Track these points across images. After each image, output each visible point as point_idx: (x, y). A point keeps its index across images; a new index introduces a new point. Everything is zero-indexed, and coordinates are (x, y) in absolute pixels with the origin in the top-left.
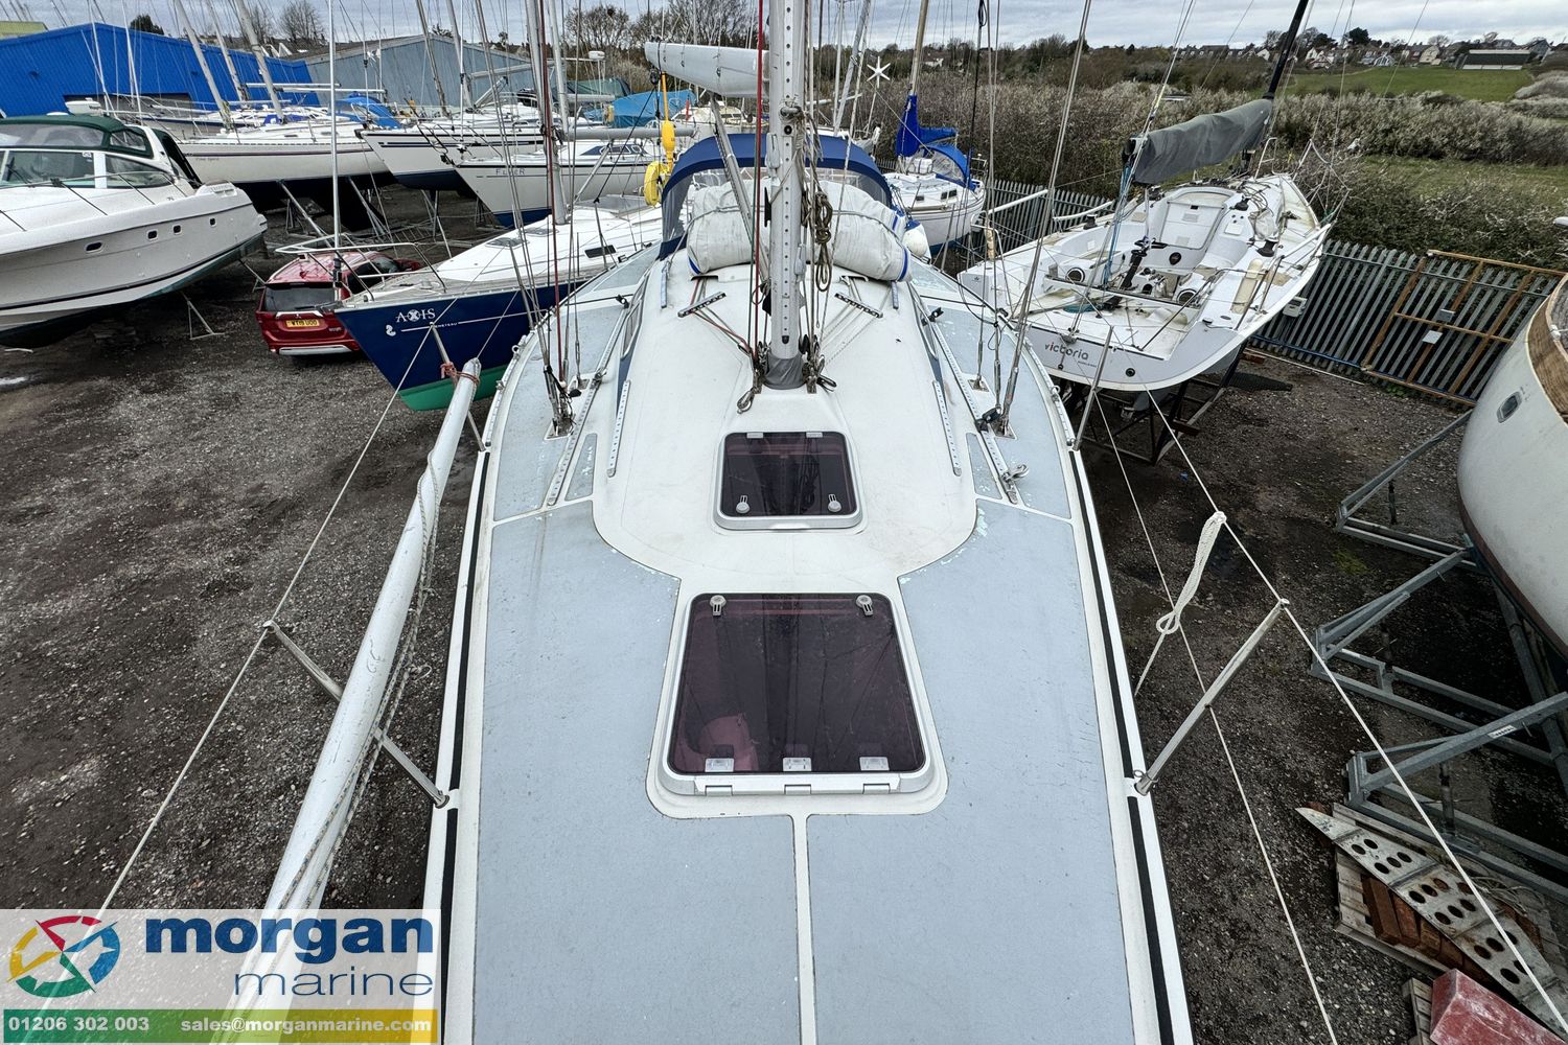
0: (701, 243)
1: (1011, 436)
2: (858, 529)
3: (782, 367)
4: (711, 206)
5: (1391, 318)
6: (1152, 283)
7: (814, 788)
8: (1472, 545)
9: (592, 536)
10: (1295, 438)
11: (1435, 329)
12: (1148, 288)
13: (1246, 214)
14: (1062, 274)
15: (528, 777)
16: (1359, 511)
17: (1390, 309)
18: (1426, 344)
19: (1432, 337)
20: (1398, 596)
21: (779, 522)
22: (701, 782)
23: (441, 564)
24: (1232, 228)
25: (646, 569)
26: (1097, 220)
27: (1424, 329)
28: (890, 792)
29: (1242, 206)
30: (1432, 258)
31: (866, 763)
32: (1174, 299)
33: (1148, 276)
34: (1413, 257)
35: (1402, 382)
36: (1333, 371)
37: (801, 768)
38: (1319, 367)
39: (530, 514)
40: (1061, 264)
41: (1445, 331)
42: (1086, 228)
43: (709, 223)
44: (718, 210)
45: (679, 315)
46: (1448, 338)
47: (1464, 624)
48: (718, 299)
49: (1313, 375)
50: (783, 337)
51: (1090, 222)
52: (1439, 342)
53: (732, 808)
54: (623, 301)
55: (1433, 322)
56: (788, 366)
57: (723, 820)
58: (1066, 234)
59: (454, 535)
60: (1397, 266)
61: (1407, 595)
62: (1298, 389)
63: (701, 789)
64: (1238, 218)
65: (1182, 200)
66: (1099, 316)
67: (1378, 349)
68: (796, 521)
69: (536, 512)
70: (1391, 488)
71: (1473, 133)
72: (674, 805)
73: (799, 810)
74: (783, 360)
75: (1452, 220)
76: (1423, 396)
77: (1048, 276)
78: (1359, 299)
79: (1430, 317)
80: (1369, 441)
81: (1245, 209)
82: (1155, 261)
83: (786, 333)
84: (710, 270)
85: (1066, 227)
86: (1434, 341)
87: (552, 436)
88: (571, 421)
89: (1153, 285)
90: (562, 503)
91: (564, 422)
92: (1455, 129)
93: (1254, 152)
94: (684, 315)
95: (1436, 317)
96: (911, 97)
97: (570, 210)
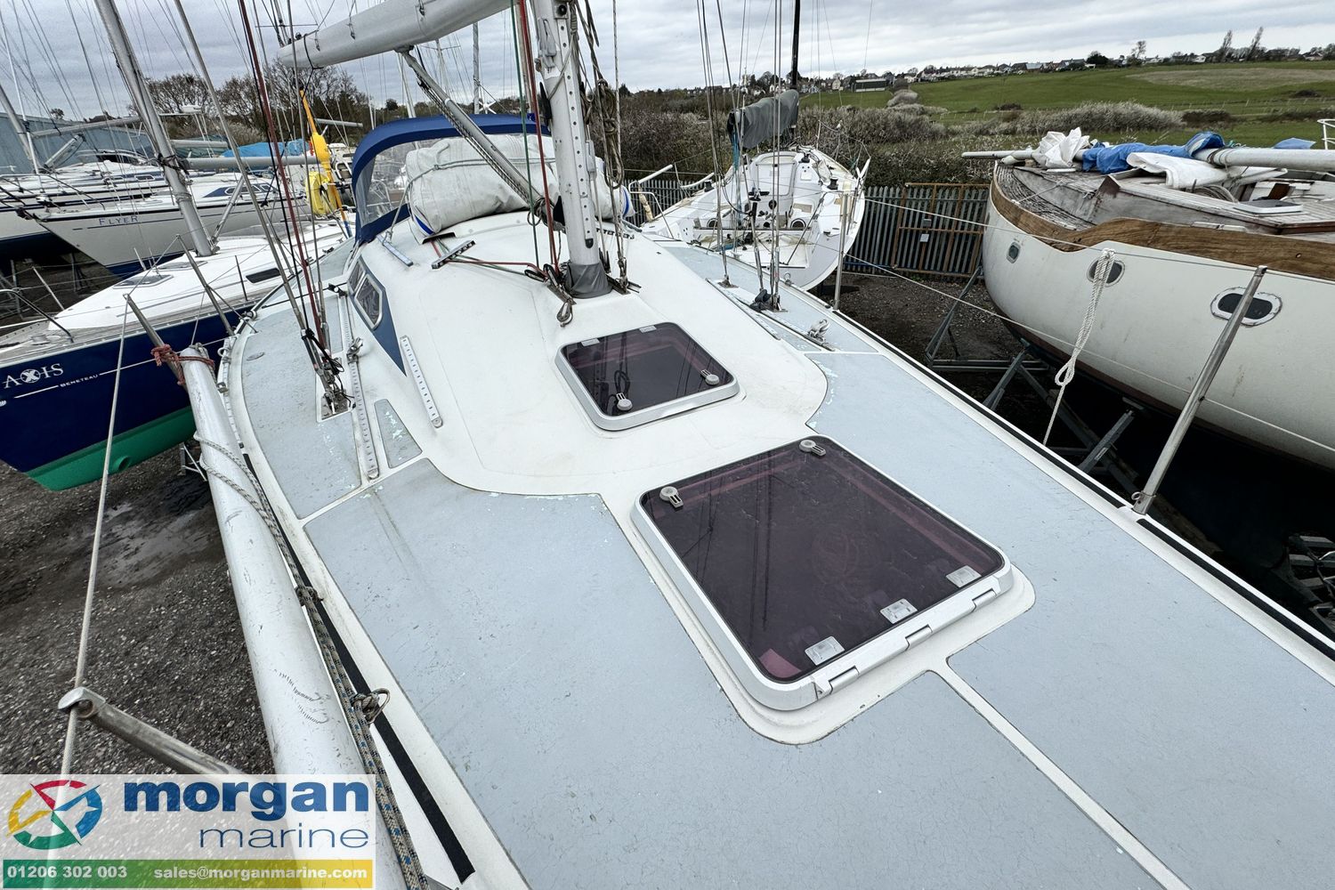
0: (427, 201)
1: (783, 310)
2: (741, 395)
3: (590, 274)
4: (428, 166)
5: (898, 231)
6: (769, 221)
7: (934, 627)
8: (1028, 344)
9: (453, 490)
10: (877, 319)
11: (924, 232)
12: (767, 225)
13: (810, 165)
14: (704, 224)
15: (573, 796)
16: (937, 354)
17: (895, 225)
18: (922, 243)
19: (924, 238)
20: (997, 394)
21: (669, 407)
22: (820, 678)
23: (146, 659)
24: (805, 176)
25: (548, 498)
26: (713, 185)
27: (918, 235)
28: (997, 597)
29: (805, 160)
30: (909, 188)
31: (957, 577)
32: (789, 226)
33: (764, 217)
34: (898, 190)
35: (917, 271)
36: (876, 274)
37: (906, 613)
38: (867, 272)
39: (351, 495)
40: (701, 218)
41: (930, 233)
42: (706, 191)
43: (430, 181)
44: (437, 168)
45: (434, 267)
46: (932, 237)
47: (1023, 406)
48: (468, 247)
49: (866, 278)
50: (587, 241)
51: (708, 187)
52: (929, 240)
53: (869, 693)
54: (336, 289)
55: (921, 228)
56: (595, 272)
57: (867, 712)
58: (693, 198)
59: (155, 620)
60: (891, 197)
61: (1002, 390)
62: (862, 289)
63: (826, 688)
64: (806, 168)
65: (765, 162)
66: (745, 249)
67: (897, 253)
68: (684, 403)
69: (358, 491)
70: (950, 333)
71: (879, 126)
72: (800, 727)
73: (933, 658)
74: (590, 266)
75: (907, 165)
76: (930, 277)
77: (695, 228)
78: (877, 221)
79: (919, 226)
80: (918, 311)
81: (808, 162)
82: (763, 205)
83: (589, 236)
84: (443, 229)
85: (691, 193)
86: (926, 241)
87: (326, 416)
88: (345, 396)
89: (770, 222)
90: (387, 472)
91: (338, 400)
92: (869, 124)
93: (795, 127)
94: (439, 266)
95: (922, 225)
96: (530, 115)
97: (215, 240)
